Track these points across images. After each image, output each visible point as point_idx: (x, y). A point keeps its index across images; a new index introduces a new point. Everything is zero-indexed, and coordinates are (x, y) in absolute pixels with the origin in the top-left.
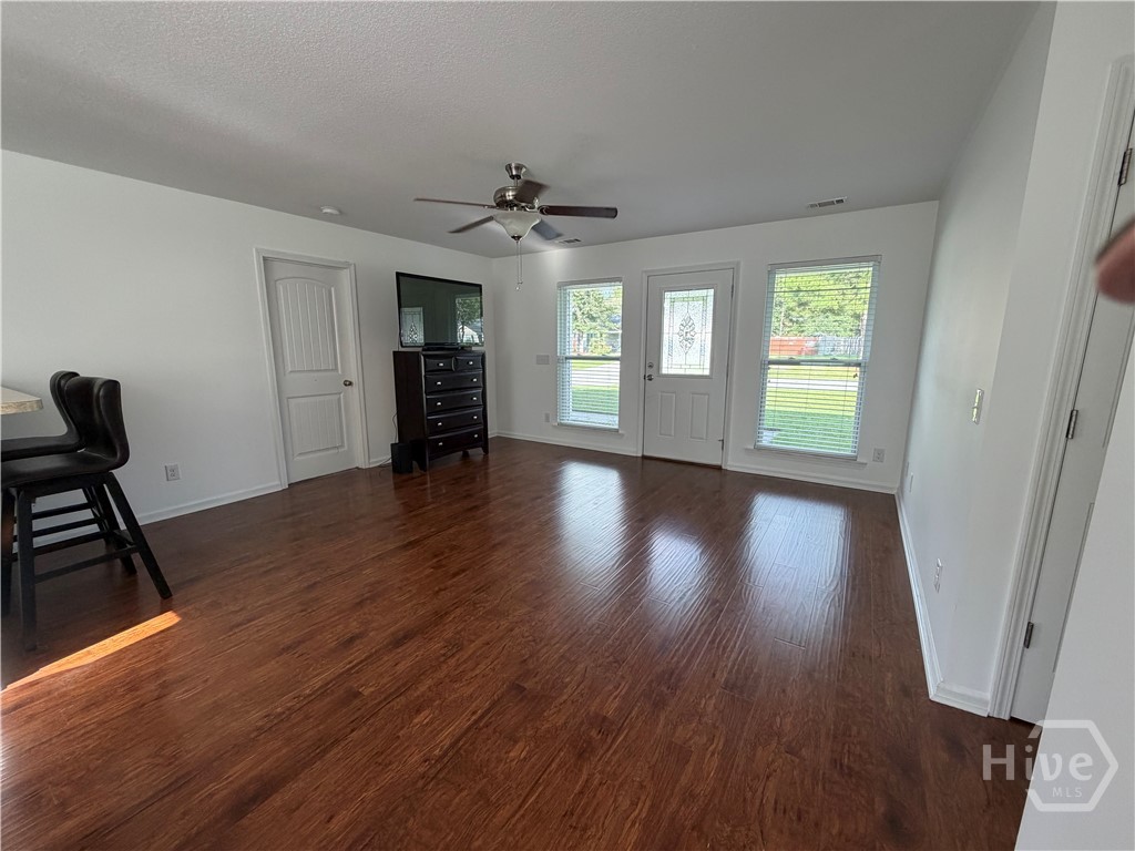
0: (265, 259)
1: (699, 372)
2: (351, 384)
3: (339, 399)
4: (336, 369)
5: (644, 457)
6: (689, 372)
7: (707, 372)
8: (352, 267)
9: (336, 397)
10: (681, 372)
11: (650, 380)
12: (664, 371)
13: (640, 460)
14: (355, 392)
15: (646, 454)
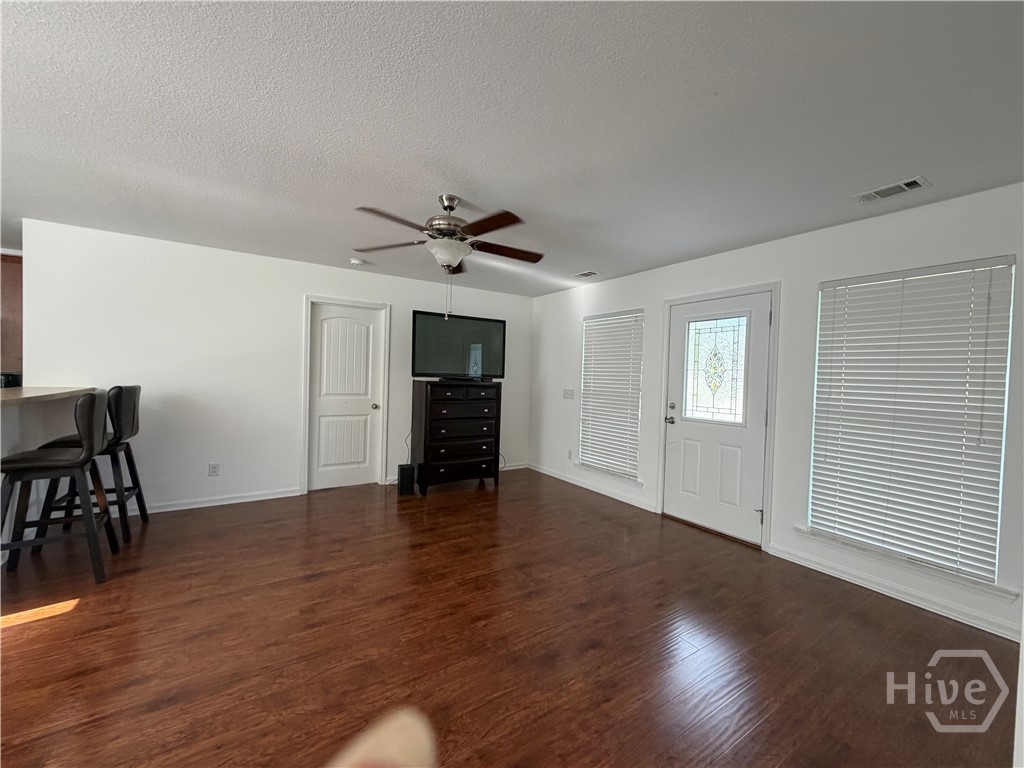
0: (312, 303)
1: (729, 418)
2: (376, 407)
3: (366, 420)
4: (366, 394)
5: (664, 516)
6: (718, 417)
7: (739, 419)
8: (388, 308)
9: (364, 418)
10: (708, 417)
11: (673, 423)
12: (689, 414)
13: (659, 519)
14: (380, 414)
15: (666, 511)
